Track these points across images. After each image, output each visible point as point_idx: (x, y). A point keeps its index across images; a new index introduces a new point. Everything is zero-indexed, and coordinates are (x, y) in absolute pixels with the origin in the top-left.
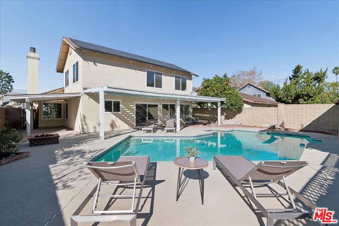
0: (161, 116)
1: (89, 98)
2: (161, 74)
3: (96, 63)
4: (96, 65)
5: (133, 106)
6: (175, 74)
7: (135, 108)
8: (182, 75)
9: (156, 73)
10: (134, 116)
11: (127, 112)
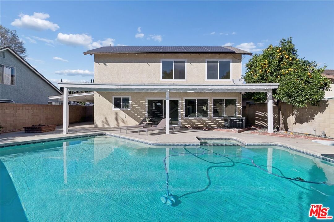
0: (183, 113)
1: (100, 96)
2: (184, 62)
3: (106, 63)
4: (106, 65)
5: (145, 102)
6: (207, 58)
7: (147, 104)
8: (220, 58)
9: (175, 62)
10: (145, 113)
11: (137, 109)
